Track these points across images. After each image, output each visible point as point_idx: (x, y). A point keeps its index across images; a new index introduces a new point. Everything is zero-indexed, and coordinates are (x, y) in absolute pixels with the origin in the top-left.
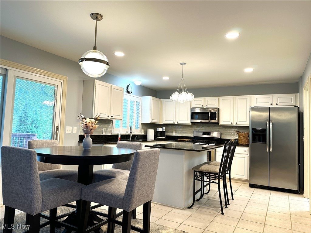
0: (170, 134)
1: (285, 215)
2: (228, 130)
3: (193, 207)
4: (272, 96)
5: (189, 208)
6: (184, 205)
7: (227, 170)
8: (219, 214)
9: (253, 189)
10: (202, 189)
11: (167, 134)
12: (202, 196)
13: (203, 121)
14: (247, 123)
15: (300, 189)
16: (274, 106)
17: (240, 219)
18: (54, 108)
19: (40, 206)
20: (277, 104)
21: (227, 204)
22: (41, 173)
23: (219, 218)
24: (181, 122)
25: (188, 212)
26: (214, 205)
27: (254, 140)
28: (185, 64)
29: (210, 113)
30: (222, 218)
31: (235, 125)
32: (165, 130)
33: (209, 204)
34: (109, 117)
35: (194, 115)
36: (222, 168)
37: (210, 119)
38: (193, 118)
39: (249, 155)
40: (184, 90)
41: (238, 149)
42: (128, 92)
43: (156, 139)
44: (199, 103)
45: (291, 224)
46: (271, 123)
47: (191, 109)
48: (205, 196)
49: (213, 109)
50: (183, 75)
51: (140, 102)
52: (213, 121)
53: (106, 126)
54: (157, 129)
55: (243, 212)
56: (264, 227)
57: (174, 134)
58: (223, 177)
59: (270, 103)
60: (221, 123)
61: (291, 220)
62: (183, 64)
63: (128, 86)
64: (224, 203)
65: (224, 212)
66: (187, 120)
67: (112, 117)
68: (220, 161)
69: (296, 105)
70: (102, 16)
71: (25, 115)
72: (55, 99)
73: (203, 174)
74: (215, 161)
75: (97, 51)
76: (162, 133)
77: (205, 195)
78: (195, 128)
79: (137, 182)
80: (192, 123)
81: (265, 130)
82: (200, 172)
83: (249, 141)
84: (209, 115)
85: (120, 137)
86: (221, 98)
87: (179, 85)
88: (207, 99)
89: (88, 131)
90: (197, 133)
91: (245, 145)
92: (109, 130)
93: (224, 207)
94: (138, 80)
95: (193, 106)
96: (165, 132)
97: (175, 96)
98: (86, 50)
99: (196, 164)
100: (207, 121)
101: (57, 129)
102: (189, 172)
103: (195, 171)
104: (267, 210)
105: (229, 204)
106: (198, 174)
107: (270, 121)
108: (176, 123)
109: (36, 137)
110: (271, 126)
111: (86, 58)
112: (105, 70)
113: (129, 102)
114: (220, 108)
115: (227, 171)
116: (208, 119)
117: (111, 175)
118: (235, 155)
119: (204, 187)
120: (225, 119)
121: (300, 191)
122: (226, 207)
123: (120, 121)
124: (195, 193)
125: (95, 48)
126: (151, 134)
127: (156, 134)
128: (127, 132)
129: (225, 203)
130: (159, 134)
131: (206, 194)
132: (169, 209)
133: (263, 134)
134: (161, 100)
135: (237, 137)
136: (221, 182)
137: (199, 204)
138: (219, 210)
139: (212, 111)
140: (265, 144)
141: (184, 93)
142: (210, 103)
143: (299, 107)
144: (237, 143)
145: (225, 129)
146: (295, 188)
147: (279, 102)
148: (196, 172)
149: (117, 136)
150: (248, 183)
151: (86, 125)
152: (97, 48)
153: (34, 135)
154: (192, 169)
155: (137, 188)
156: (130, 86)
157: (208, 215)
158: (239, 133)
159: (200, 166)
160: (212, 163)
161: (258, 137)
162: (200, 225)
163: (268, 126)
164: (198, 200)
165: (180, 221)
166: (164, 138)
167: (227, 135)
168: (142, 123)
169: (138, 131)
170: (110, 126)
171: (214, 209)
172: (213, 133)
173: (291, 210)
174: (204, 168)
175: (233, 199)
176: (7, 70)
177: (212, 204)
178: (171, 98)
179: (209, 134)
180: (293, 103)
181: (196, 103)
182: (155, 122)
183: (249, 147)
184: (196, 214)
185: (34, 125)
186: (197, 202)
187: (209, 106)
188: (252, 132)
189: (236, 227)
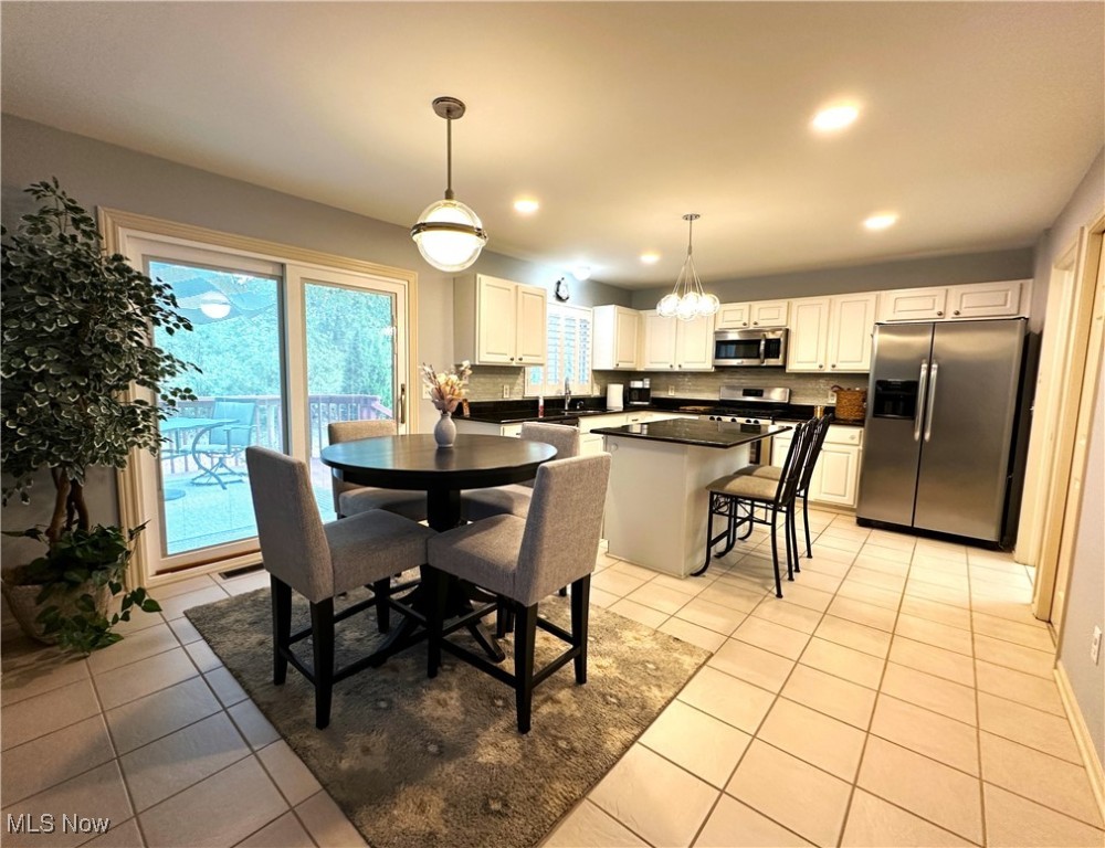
0: (663, 395)
1: (954, 610)
2: (811, 385)
3: (706, 574)
4: (944, 292)
5: (697, 574)
6: (683, 569)
7: (798, 488)
8: (770, 595)
9: (866, 531)
10: (729, 534)
11: (654, 394)
12: (729, 547)
13: (746, 362)
14: (864, 365)
15: (1005, 538)
16: (949, 317)
17: (825, 613)
18: (394, 340)
19: (329, 584)
20: (957, 313)
21: (794, 568)
22: (358, 495)
23: (769, 607)
24: (687, 367)
25: (693, 586)
26: (759, 571)
27: (879, 410)
28: (697, 216)
29: (763, 342)
30: (778, 608)
31: (828, 370)
32: (650, 384)
33: (746, 567)
34: (512, 359)
35: (722, 347)
36: (785, 485)
37: (762, 357)
38: (718, 356)
39: (861, 448)
40: (693, 286)
41: (834, 432)
42: (559, 298)
43: (628, 407)
44: (737, 316)
45: (973, 639)
46: (935, 366)
47: (716, 333)
48: (739, 546)
49: (773, 331)
50: (690, 247)
51: (590, 320)
52: (772, 362)
53: (511, 381)
54: (629, 383)
55: (835, 595)
56: (891, 643)
57: (672, 394)
58: (787, 506)
59: (937, 310)
60: (792, 367)
61: (972, 627)
62: (691, 218)
63: (559, 283)
64: (784, 567)
65: (783, 593)
66: (703, 360)
67: (521, 359)
68: (782, 465)
69: (1019, 313)
70: (462, 105)
71: (357, 357)
72: (393, 322)
73: (735, 500)
74: (770, 464)
75: (454, 202)
76: (643, 393)
77: (737, 542)
78: (725, 379)
79: (546, 540)
80: (716, 367)
81: (915, 385)
82: (725, 496)
83: (864, 411)
84: (762, 347)
85: (541, 403)
86: (796, 302)
87: (682, 273)
88: (757, 305)
89: (444, 404)
90: (730, 392)
91: (854, 420)
92: (517, 388)
93: (784, 575)
94: (583, 267)
95: (721, 325)
96: (648, 390)
97: (669, 303)
98: (426, 203)
99: (719, 474)
100: (754, 362)
101: (403, 390)
102: (698, 495)
103: (712, 494)
104: (903, 594)
105: (797, 570)
106: (722, 500)
107: (933, 361)
108: (677, 369)
109: (378, 403)
110: (934, 373)
111: (424, 224)
112: (477, 250)
113: (562, 322)
114: (793, 328)
115: (801, 489)
116: (758, 357)
117: (504, 503)
118: (824, 446)
119: (736, 525)
120: (801, 358)
121: (1004, 542)
122: (791, 579)
123: (541, 368)
124: (711, 543)
125: (449, 195)
126: (616, 395)
127: (629, 395)
128: (559, 391)
129: (787, 567)
130: (634, 394)
131: (742, 539)
132: (647, 575)
133: (906, 394)
134: (641, 312)
135: (832, 401)
136: (781, 517)
137: (723, 565)
138: (770, 584)
139: (771, 336)
140: (911, 422)
141: (691, 296)
142: (764, 315)
143: (1027, 319)
144: (832, 418)
145: (801, 381)
146: (991, 534)
147: (964, 305)
148: (715, 497)
149: (536, 402)
150: (854, 514)
151: (439, 390)
152: (455, 195)
153: (375, 399)
154: (707, 488)
155: (546, 553)
156: (563, 282)
157: (741, 596)
158: (838, 391)
159: (728, 479)
160: (759, 471)
161: (890, 403)
162: (719, 623)
163: (923, 373)
164: (720, 555)
165: (671, 608)
166: (647, 403)
167: (806, 396)
168: (595, 371)
169: (584, 388)
170: (520, 380)
171: (757, 580)
172: (769, 392)
173: (973, 596)
174: (736, 486)
175: (809, 556)
176: (283, 266)
177: (754, 567)
178: (658, 308)
179: (759, 393)
180: (1010, 309)
181: (729, 316)
182: (624, 366)
183: (862, 426)
184: (710, 591)
185: (375, 377)
186: (717, 560)
187: (762, 324)
188: (877, 390)
189: (813, 635)
